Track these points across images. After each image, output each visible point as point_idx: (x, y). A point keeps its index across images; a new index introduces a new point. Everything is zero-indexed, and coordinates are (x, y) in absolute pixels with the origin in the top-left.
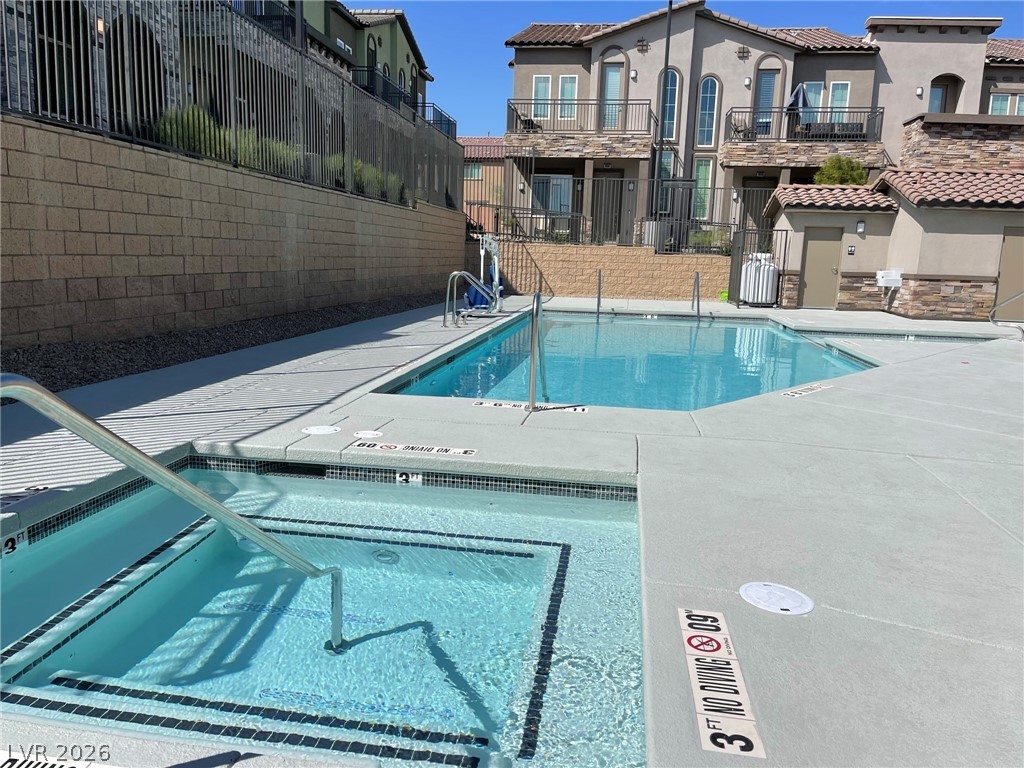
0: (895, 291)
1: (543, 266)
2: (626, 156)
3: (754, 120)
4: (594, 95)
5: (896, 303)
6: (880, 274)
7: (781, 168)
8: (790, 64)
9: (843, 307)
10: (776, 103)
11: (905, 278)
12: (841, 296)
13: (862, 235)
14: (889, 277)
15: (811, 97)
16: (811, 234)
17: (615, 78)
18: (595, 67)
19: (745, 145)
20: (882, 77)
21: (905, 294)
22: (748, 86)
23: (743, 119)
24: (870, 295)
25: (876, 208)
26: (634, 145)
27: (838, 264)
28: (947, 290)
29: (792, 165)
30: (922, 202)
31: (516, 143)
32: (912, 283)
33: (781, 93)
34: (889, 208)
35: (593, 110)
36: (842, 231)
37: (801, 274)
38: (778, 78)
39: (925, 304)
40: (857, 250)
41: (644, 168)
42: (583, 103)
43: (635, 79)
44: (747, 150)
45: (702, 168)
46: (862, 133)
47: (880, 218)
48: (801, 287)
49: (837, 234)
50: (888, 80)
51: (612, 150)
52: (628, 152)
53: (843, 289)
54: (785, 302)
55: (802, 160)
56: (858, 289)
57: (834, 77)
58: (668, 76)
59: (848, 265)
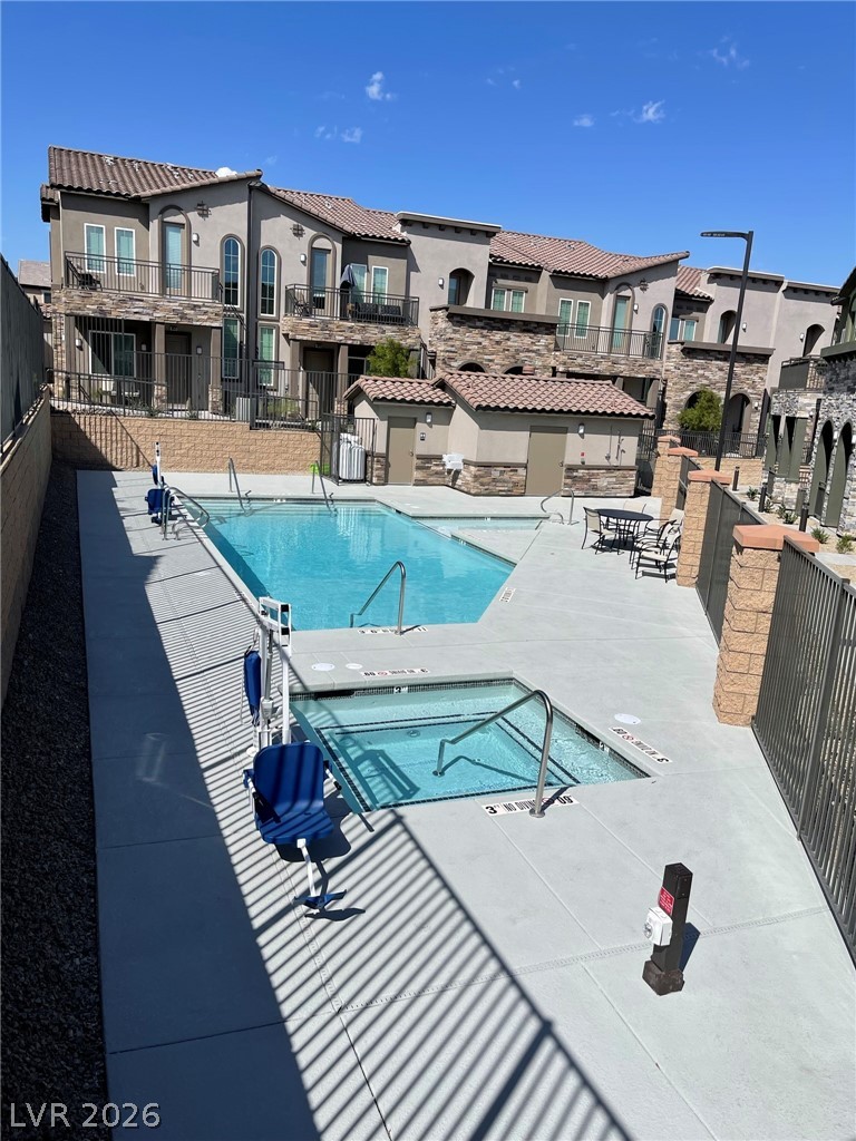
0: (458, 472)
1: (139, 440)
2: (198, 323)
3: (311, 295)
4: (154, 256)
5: (459, 482)
6: (446, 458)
7: (339, 345)
8: (339, 246)
9: (419, 483)
10: (329, 283)
11: (466, 463)
12: (417, 475)
13: (430, 425)
14: (452, 460)
15: (357, 277)
16: (393, 422)
17: (175, 239)
18: (155, 225)
19: (308, 320)
20: (412, 266)
21: (467, 476)
22: (304, 262)
23: (303, 295)
24: (437, 473)
25: (440, 403)
26: (206, 313)
27: (413, 447)
28: (496, 473)
29: (350, 342)
30: (479, 407)
31: (77, 301)
32: (472, 468)
33: (333, 276)
34: (449, 404)
35: (154, 274)
36: (415, 421)
37: (386, 456)
38: (329, 257)
39: (482, 484)
40: (427, 436)
41: (216, 338)
42: (143, 264)
43: (197, 242)
44: (311, 325)
45: (266, 336)
46: (400, 315)
47: (442, 412)
48: (387, 466)
49: (412, 423)
50: (418, 270)
51: (183, 316)
52: (200, 320)
53: (418, 468)
54: (375, 480)
55: (357, 338)
56: (430, 469)
57: (376, 262)
58: (229, 244)
59: (421, 449)
